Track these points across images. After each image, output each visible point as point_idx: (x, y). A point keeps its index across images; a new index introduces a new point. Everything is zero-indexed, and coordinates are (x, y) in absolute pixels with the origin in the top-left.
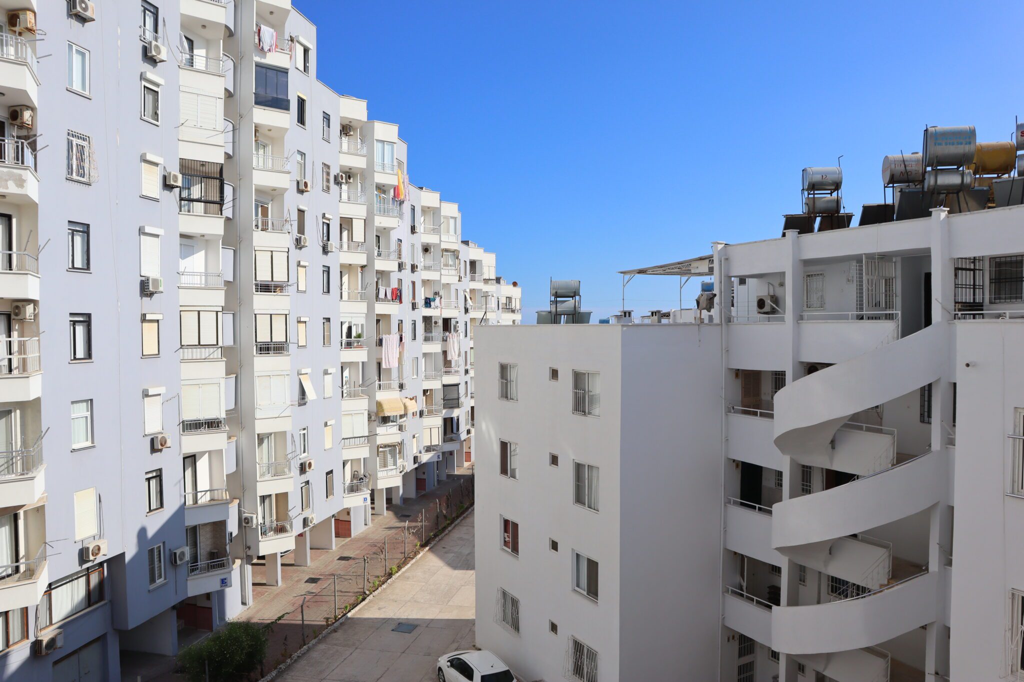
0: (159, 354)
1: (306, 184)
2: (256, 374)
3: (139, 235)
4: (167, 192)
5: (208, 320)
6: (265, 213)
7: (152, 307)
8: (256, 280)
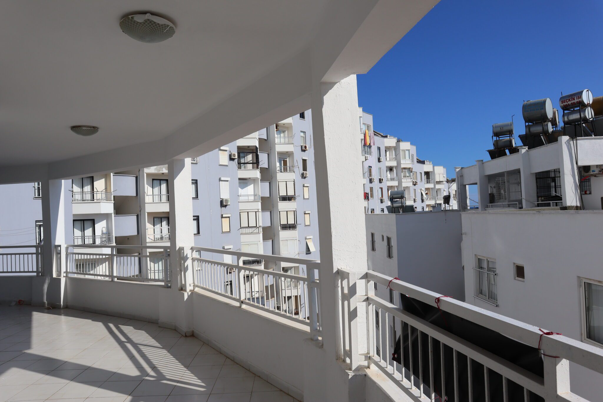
0: (230, 231)
1: (305, 147)
2: (280, 239)
3: (219, 181)
4: (232, 162)
5: (252, 216)
6: (285, 163)
7: (226, 212)
8: (279, 195)
